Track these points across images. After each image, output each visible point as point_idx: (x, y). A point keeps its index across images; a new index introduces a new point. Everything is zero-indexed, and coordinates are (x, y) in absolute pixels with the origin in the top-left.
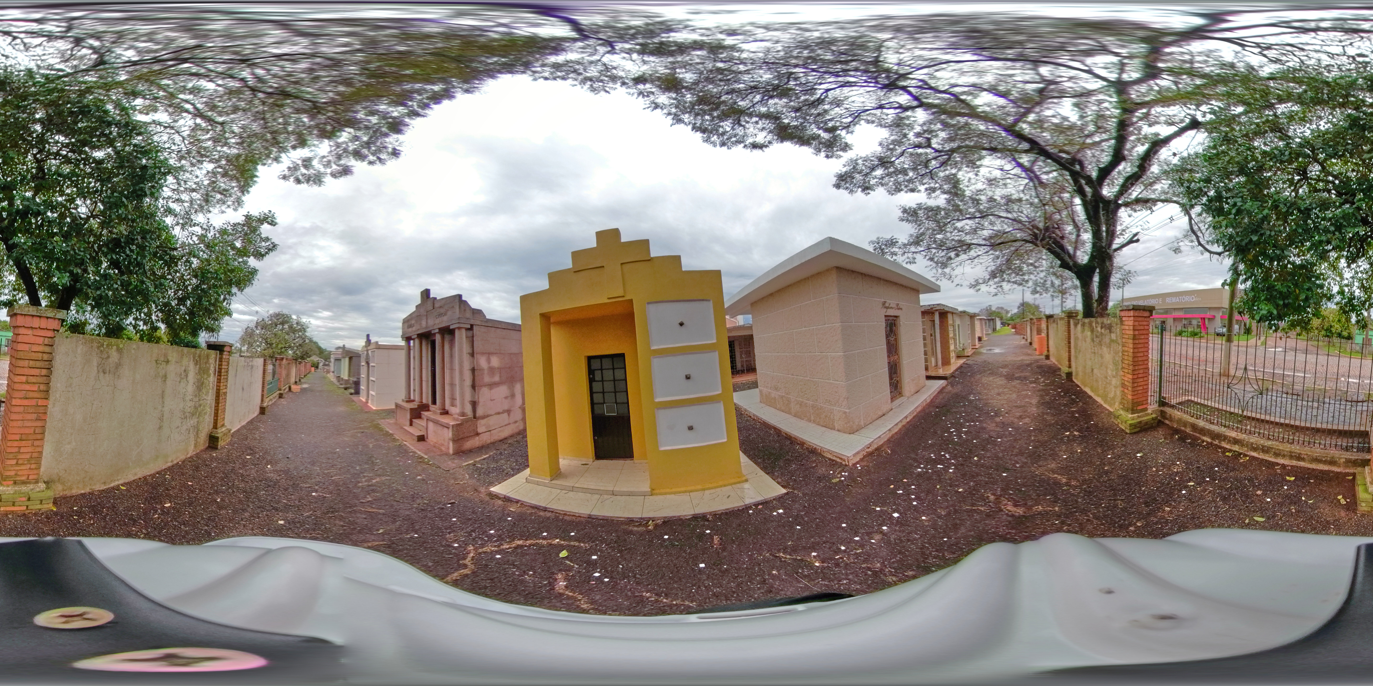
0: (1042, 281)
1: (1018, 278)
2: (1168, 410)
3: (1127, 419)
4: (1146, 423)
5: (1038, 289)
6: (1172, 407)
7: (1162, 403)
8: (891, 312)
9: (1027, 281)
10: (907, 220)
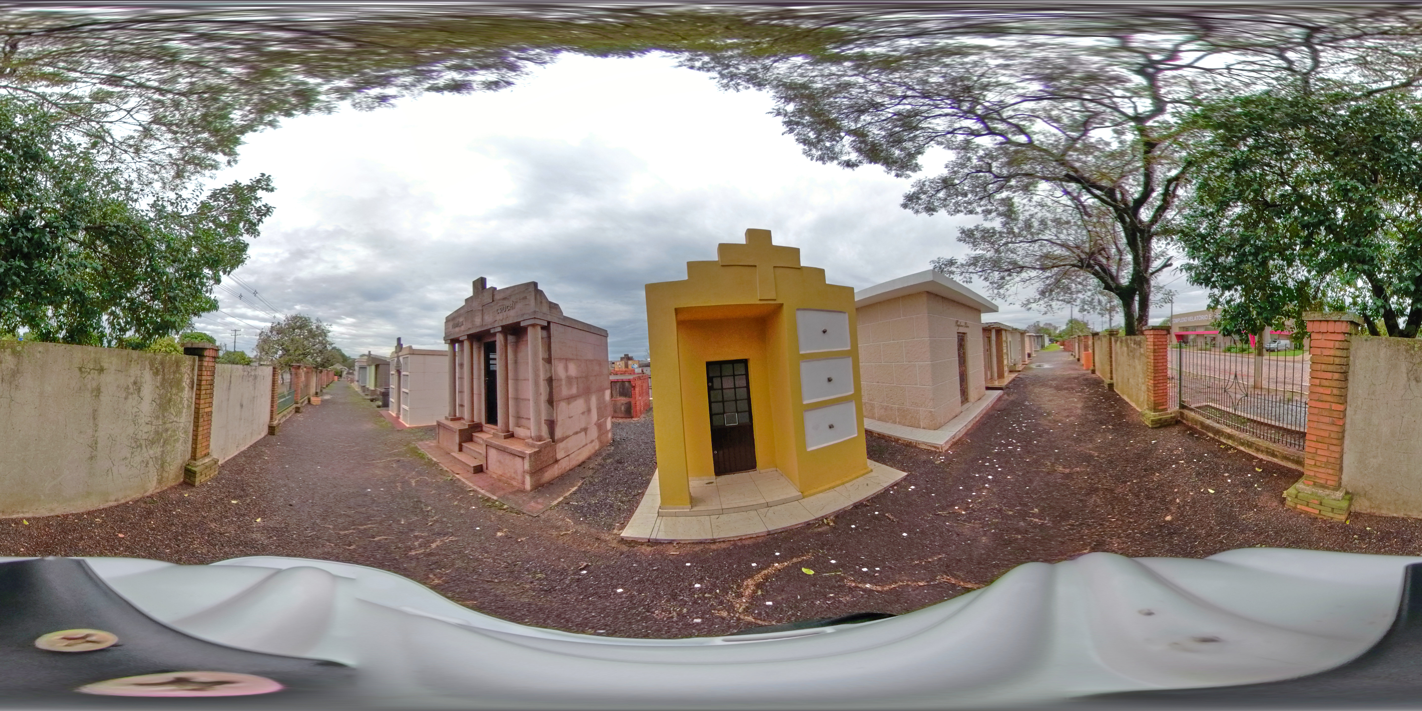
0: (1090, 299)
1: (1067, 297)
2: (1186, 412)
3: (1150, 416)
4: (1166, 420)
5: (1086, 307)
6: (1191, 410)
7: (1183, 406)
8: (962, 330)
9: (1075, 300)
10: (965, 241)
